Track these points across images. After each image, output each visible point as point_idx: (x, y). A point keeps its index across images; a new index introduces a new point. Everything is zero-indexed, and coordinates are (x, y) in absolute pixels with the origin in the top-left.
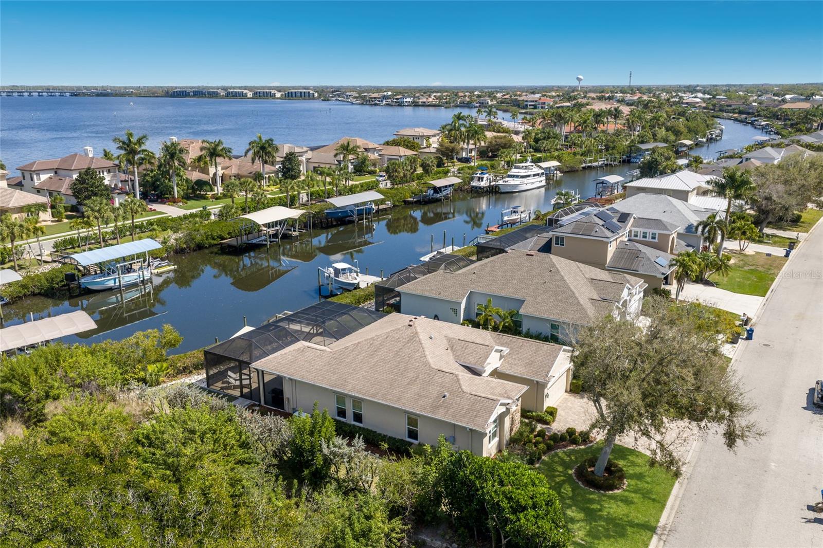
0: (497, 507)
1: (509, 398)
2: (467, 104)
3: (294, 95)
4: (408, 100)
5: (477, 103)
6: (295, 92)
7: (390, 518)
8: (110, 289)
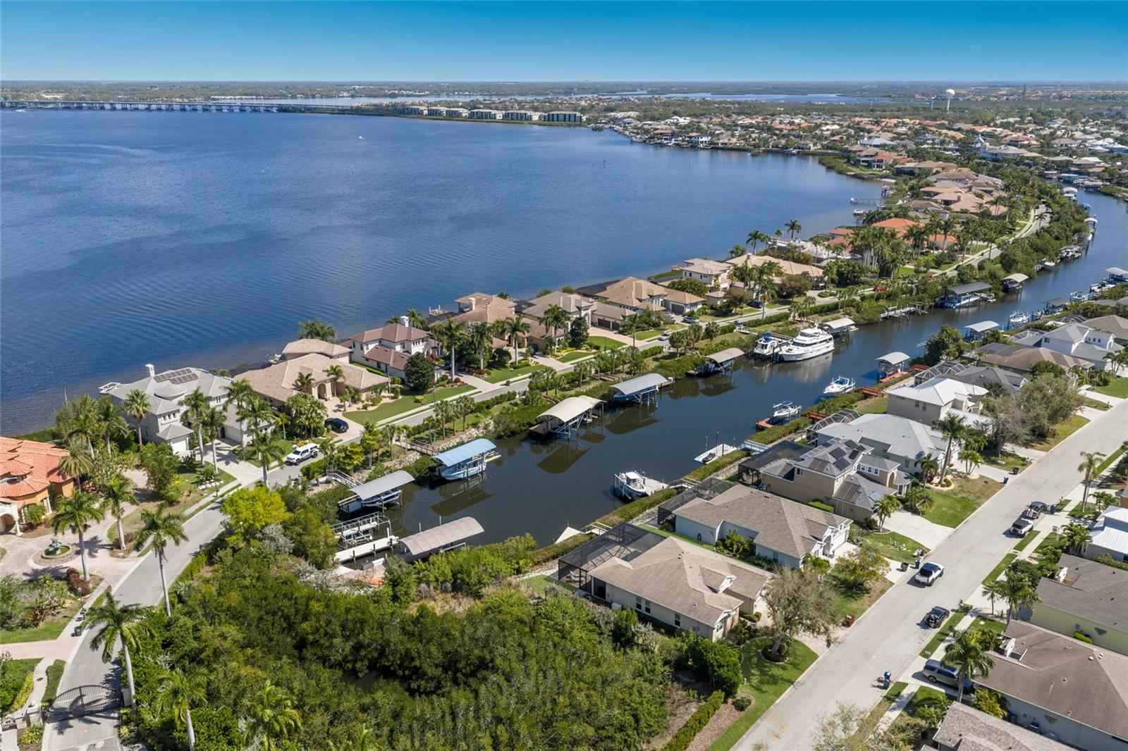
0: (712, 665)
1: (730, 608)
2: (783, 148)
3: (555, 118)
4: (704, 139)
5: (795, 148)
6: (558, 115)
7: (664, 665)
8: (460, 479)
